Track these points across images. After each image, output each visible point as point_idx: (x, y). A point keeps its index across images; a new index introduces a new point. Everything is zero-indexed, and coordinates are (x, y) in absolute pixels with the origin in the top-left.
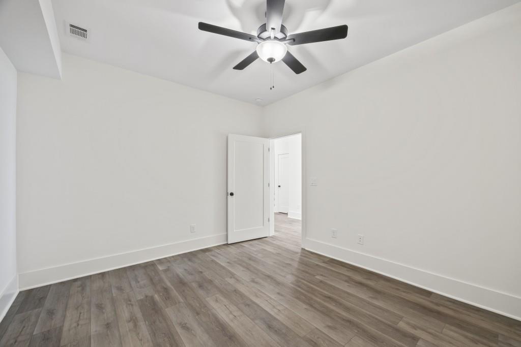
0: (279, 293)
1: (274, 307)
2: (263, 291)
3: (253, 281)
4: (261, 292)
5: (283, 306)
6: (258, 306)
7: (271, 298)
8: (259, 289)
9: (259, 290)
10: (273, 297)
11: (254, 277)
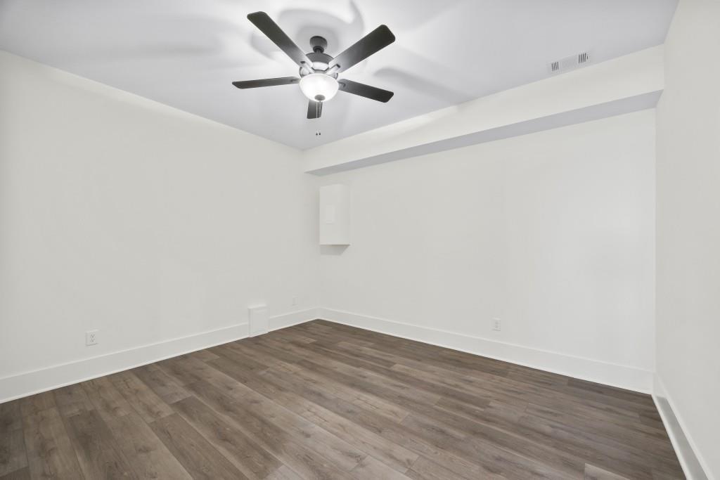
0: (308, 436)
1: (315, 414)
2: (334, 436)
3: (359, 459)
4: (336, 434)
5: (305, 417)
6: (336, 412)
7: (320, 425)
8: (342, 441)
9: (340, 437)
10: (317, 428)
11: (360, 470)
